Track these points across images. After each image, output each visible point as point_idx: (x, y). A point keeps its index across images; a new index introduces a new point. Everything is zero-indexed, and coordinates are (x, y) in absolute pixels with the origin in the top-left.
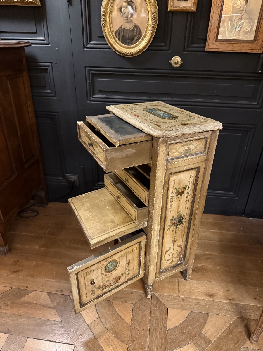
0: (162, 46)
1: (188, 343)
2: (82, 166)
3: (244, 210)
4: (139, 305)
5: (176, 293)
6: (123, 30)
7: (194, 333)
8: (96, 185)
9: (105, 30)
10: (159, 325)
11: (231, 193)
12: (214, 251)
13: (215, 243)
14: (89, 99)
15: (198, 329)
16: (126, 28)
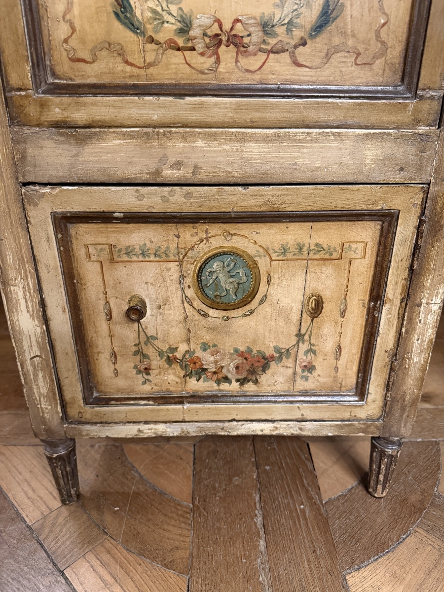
1: (405, 531)
7: (414, 498)
10: (290, 492)
15: (423, 486)
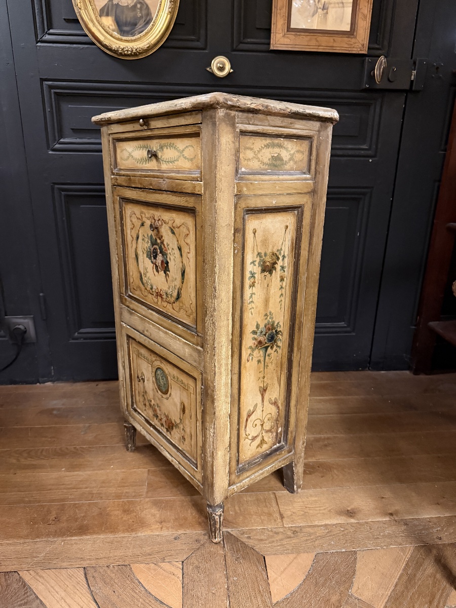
0: (192, 40)
2: (41, 294)
3: (370, 357)
4: (196, 563)
5: (275, 520)
6: (115, 6)
7: (334, 599)
8: (76, 334)
9: (79, 4)
10: (251, 597)
11: (342, 324)
12: (333, 432)
13: (331, 417)
14: (51, 147)
15: (342, 589)
16: (120, 4)
